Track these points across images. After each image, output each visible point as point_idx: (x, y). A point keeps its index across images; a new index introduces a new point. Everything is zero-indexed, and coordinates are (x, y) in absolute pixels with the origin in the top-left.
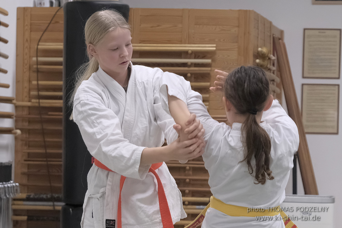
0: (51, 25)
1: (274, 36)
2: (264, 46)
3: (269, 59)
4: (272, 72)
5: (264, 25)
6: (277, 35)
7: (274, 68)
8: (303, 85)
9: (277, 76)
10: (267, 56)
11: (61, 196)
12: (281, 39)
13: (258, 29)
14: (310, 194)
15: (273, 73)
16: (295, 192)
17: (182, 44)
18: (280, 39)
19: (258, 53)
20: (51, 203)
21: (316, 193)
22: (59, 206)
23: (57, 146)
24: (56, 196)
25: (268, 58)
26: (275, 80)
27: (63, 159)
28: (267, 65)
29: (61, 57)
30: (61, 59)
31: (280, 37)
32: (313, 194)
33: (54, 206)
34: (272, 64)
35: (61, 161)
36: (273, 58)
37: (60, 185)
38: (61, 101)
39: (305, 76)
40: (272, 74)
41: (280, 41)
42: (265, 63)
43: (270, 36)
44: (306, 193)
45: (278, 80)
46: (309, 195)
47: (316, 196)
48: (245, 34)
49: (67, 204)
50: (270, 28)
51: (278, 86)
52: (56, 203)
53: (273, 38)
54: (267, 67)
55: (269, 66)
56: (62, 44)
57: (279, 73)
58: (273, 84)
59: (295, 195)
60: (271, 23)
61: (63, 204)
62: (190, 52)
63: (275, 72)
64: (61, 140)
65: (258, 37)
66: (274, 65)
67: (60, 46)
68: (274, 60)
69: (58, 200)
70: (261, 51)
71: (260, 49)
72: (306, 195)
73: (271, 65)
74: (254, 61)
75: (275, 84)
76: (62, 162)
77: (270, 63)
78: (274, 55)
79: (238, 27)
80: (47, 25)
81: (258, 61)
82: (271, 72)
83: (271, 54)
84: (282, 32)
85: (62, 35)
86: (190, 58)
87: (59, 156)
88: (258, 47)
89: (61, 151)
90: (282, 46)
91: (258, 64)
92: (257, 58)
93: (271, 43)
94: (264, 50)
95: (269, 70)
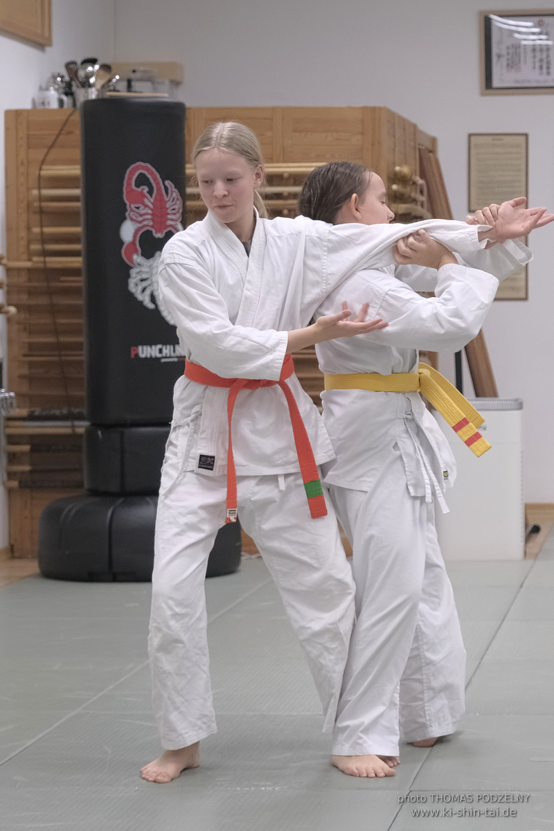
0: (61, 137)
1: (420, 147)
2: (406, 163)
3: (414, 183)
4: (419, 203)
5: (405, 129)
6: (426, 145)
7: (423, 198)
9: (428, 210)
10: (411, 179)
11: (84, 410)
12: (432, 151)
13: (394, 136)
14: (484, 396)
15: (422, 205)
17: (273, 162)
18: (430, 152)
19: (396, 174)
20: (68, 423)
21: (494, 394)
22: (82, 427)
23: (76, 331)
24: (76, 411)
25: (411, 183)
27: (85, 352)
28: (411, 193)
29: (77, 187)
30: (77, 192)
31: (430, 147)
32: (490, 396)
33: (73, 427)
34: (419, 192)
35: (81, 355)
36: (421, 182)
37: (81, 393)
38: (80, 259)
39: (472, 208)
40: (419, 208)
41: (431, 154)
42: (407, 190)
43: (415, 148)
44: (477, 395)
46: (483, 399)
47: (494, 399)
48: (373, 144)
49: (93, 424)
50: (415, 134)
52: (77, 423)
54: (410, 197)
55: (413, 195)
56: (79, 167)
60: (415, 126)
61: (86, 423)
62: (286, 175)
63: (425, 205)
64: (81, 321)
65: (394, 150)
66: (422, 192)
67: (76, 170)
68: (421, 185)
69: (80, 417)
70: (400, 172)
71: (397, 168)
72: (479, 399)
73: (416, 192)
74: (389, 188)
76: (83, 356)
77: (416, 189)
78: (421, 178)
79: (362, 133)
80: (53, 138)
81: (395, 187)
82: (416, 204)
83: (416, 175)
84: (434, 140)
85: (77, 153)
86: (287, 185)
87: (78, 346)
88: (394, 166)
89: (82, 339)
90: (433, 163)
91: (395, 192)
92: (395, 183)
93: (415, 158)
94: (405, 170)
95: (414, 201)
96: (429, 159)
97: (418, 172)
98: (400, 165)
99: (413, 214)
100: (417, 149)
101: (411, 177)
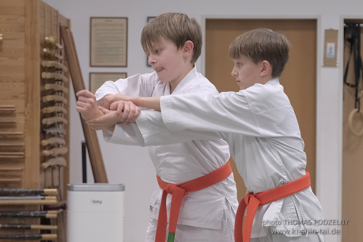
1: (61, 25)
2: (51, 34)
3: (57, 48)
4: (59, 61)
5: (51, 13)
6: (64, 24)
7: (61, 57)
8: (90, 74)
9: (65, 65)
10: (55, 45)
12: (68, 27)
13: (44, 18)
14: (100, 182)
15: (61, 62)
16: (85, 180)
18: (66, 28)
19: (45, 42)
21: (106, 181)
25: (55, 47)
26: (63, 69)
28: (55, 54)
31: (66, 25)
32: (103, 183)
36: (61, 47)
39: (93, 64)
40: (59, 63)
41: (67, 30)
42: (53, 52)
43: (57, 25)
44: (96, 181)
45: (65, 69)
46: (99, 184)
47: (107, 184)
48: (31, 23)
50: (57, 17)
51: (66, 75)
53: (60, 27)
54: (54, 57)
55: (56, 55)
57: (66, 62)
58: (61, 73)
59: (85, 183)
60: (57, 12)
63: (63, 62)
65: (44, 26)
66: (61, 54)
68: (61, 50)
70: (48, 41)
71: (47, 38)
72: (96, 184)
73: (58, 54)
74: (42, 50)
75: (63, 73)
77: (58, 52)
78: (61, 44)
79: (25, 16)
81: (45, 50)
82: (58, 61)
83: (58, 43)
84: (68, 21)
88: (45, 36)
90: (69, 34)
91: (45, 53)
92: (45, 48)
93: (57, 32)
94: (51, 39)
95: (57, 59)
96: (66, 32)
97: (59, 41)
98: (48, 36)
99: (56, 67)
100: (58, 25)
101: (55, 43)
